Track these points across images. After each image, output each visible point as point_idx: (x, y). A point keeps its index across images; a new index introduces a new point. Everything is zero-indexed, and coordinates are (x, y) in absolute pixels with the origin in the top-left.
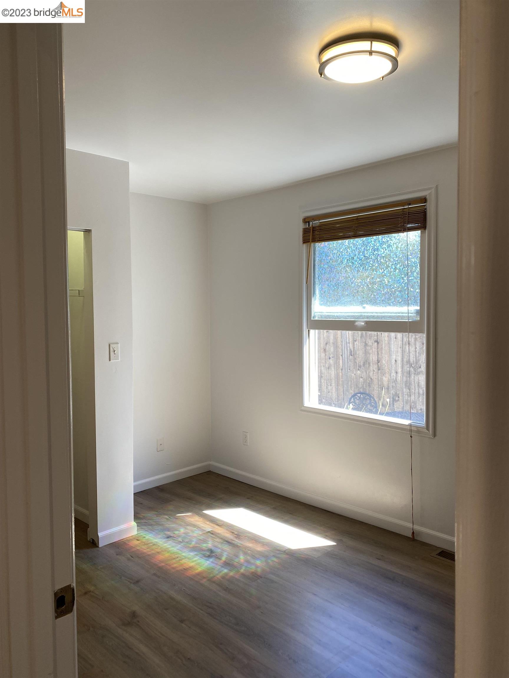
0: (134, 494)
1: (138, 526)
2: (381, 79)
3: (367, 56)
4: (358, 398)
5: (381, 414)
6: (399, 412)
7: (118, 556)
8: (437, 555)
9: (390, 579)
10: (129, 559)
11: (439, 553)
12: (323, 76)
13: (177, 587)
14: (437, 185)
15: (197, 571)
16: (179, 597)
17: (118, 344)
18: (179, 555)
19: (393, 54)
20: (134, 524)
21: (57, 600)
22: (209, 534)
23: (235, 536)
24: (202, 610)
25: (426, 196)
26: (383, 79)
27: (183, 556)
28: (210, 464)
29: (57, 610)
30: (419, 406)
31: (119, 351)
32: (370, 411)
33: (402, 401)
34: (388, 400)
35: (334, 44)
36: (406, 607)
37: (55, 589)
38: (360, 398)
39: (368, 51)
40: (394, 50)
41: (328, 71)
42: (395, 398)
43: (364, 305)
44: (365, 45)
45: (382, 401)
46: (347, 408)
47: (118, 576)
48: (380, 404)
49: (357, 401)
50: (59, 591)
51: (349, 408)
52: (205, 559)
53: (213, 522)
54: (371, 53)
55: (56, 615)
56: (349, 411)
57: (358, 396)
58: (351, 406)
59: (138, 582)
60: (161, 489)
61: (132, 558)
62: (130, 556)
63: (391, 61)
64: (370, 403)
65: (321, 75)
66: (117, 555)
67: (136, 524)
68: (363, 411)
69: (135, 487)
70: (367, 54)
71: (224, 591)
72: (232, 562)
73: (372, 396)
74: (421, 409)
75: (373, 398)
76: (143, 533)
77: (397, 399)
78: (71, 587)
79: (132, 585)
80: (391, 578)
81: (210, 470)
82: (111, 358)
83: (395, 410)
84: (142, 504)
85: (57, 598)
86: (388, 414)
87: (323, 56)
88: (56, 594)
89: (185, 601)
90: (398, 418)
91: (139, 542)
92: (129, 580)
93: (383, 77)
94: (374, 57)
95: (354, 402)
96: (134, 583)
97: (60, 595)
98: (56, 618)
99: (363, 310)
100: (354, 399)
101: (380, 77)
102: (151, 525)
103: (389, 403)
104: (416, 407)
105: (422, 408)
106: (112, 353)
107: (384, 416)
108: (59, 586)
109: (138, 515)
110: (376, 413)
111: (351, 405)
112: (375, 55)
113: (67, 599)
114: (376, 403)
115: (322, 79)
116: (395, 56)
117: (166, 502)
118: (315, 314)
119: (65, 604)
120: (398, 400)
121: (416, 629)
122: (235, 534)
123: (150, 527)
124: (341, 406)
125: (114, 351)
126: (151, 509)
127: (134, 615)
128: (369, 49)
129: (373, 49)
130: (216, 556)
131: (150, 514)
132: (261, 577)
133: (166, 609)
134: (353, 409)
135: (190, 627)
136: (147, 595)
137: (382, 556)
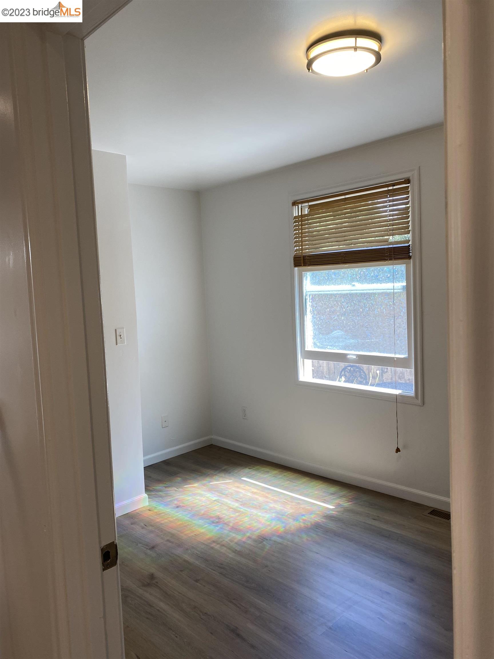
0: (144, 467)
1: (149, 498)
2: (366, 71)
3: (352, 51)
4: (348, 371)
5: (372, 385)
6: (389, 383)
7: (133, 526)
8: (428, 514)
9: (386, 537)
10: (143, 528)
11: (430, 512)
12: (310, 71)
13: (190, 551)
14: (419, 167)
15: (208, 537)
16: (191, 560)
17: (124, 328)
18: (190, 523)
19: (377, 49)
20: (146, 496)
21: (103, 555)
22: (215, 502)
23: (241, 503)
24: (214, 570)
25: (410, 177)
26: (367, 72)
27: (194, 523)
28: (212, 438)
29: (104, 563)
30: (407, 377)
31: (124, 335)
32: (360, 383)
33: (390, 372)
34: (378, 372)
35: (321, 41)
36: (401, 560)
37: (102, 545)
38: (350, 370)
39: (354, 47)
40: (377, 44)
41: (315, 66)
42: (383, 369)
43: (353, 283)
44: (349, 41)
45: (372, 373)
46: (339, 381)
47: (135, 543)
48: (371, 376)
49: (347, 374)
50: (105, 547)
51: (341, 381)
52: (214, 525)
53: (219, 492)
54: (355, 48)
55: (104, 567)
56: (341, 383)
57: (348, 369)
58: (343, 379)
59: (153, 548)
60: (167, 463)
61: (146, 527)
62: (144, 525)
63: (375, 55)
64: (360, 376)
65: (309, 70)
66: (132, 524)
67: (147, 496)
68: (354, 383)
69: (144, 461)
70: (352, 50)
71: (233, 554)
72: (239, 527)
73: (362, 368)
74: (409, 380)
75: (363, 371)
76: (154, 504)
77: (386, 370)
78: (115, 544)
79: (148, 551)
80: (388, 536)
81: (211, 444)
82: (118, 341)
83: (385, 381)
84: (151, 477)
85: (104, 552)
86: (378, 385)
87: (310, 53)
88: (102, 550)
89: (198, 563)
90: (389, 388)
91: (152, 512)
92: (145, 546)
93: (367, 70)
94: (359, 52)
95: (345, 375)
96: (150, 549)
97: (106, 551)
98: (104, 570)
99: (353, 288)
100: (345, 373)
101: (363, 70)
102: (161, 497)
103: (379, 375)
104: (404, 377)
105: (411, 378)
106: (118, 337)
107: (375, 386)
108: (104, 543)
109: (148, 488)
110: (367, 384)
111: (343, 377)
112: (359, 50)
113: (112, 554)
114: (366, 375)
115: (310, 73)
116: (378, 50)
117: (173, 475)
118: (307, 293)
119: (110, 558)
120: (387, 372)
121: (412, 580)
122: (240, 502)
123: (160, 498)
124: (334, 380)
125: (120, 336)
126: (159, 481)
127: (152, 577)
128: (354, 45)
129: (357, 45)
130: (223, 522)
131: (159, 487)
132: (267, 540)
133: (182, 571)
134: (345, 381)
135: (204, 586)
136: (163, 559)
137: (378, 516)
